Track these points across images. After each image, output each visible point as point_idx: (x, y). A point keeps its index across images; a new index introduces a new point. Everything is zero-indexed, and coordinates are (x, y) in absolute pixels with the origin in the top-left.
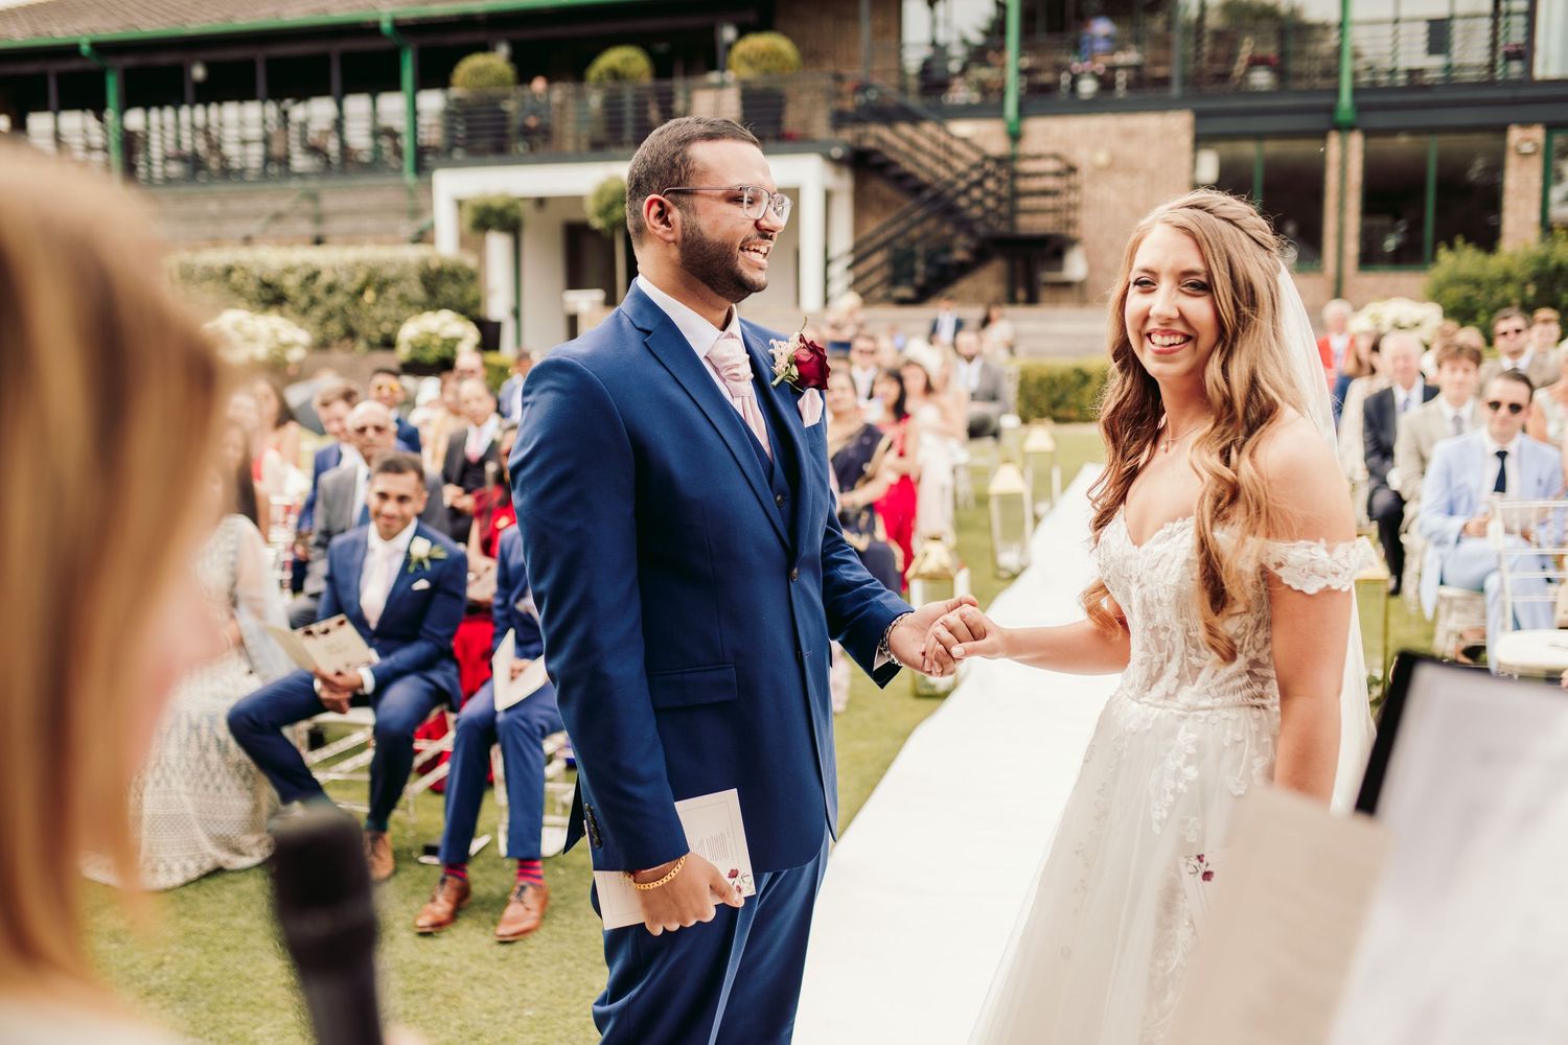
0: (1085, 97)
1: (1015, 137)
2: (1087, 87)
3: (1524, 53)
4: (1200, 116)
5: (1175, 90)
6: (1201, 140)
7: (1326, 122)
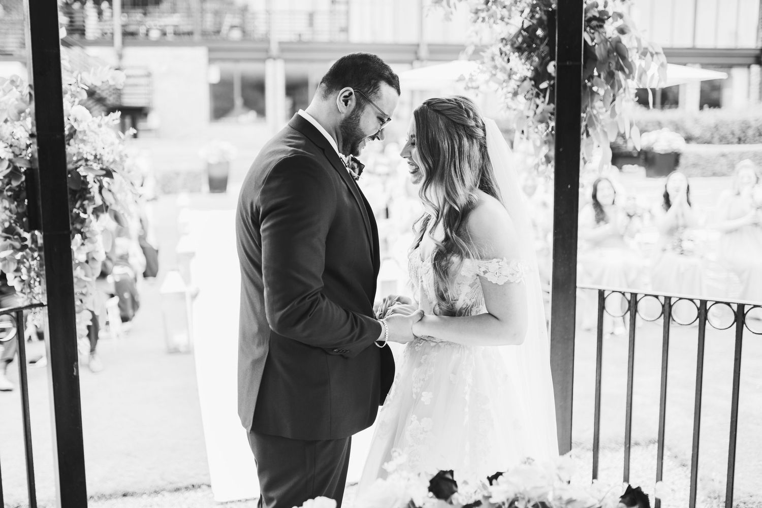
0: (153, 39)
1: (120, 57)
2: (155, 34)
3: (345, 30)
4: (211, 50)
5: (197, 37)
6: (211, 61)
7: (265, 55)
